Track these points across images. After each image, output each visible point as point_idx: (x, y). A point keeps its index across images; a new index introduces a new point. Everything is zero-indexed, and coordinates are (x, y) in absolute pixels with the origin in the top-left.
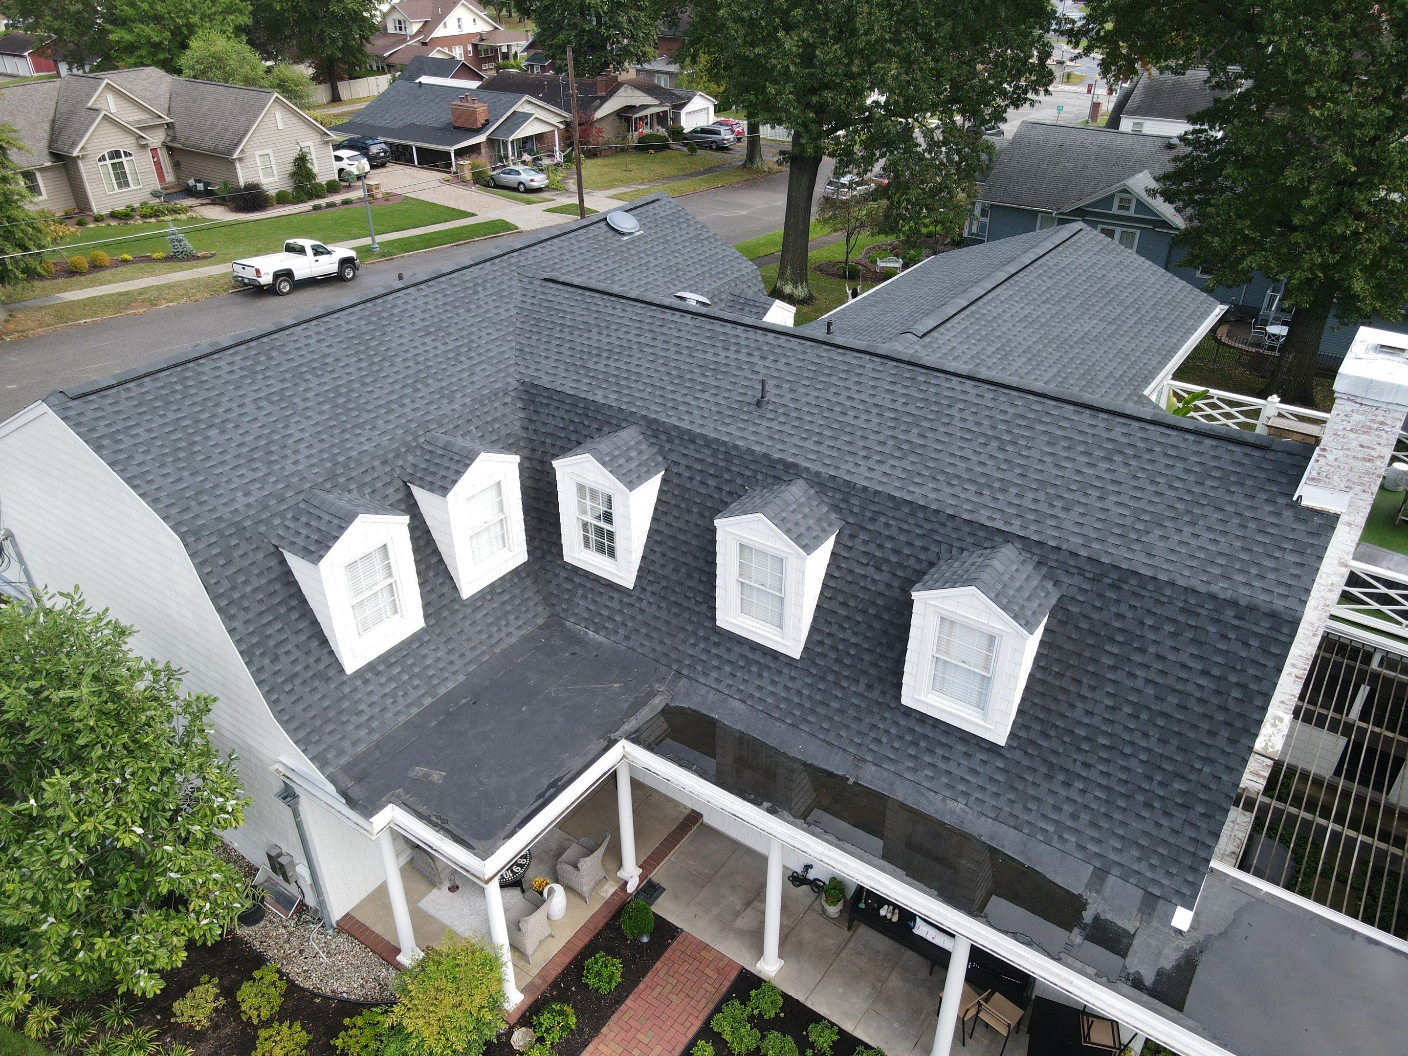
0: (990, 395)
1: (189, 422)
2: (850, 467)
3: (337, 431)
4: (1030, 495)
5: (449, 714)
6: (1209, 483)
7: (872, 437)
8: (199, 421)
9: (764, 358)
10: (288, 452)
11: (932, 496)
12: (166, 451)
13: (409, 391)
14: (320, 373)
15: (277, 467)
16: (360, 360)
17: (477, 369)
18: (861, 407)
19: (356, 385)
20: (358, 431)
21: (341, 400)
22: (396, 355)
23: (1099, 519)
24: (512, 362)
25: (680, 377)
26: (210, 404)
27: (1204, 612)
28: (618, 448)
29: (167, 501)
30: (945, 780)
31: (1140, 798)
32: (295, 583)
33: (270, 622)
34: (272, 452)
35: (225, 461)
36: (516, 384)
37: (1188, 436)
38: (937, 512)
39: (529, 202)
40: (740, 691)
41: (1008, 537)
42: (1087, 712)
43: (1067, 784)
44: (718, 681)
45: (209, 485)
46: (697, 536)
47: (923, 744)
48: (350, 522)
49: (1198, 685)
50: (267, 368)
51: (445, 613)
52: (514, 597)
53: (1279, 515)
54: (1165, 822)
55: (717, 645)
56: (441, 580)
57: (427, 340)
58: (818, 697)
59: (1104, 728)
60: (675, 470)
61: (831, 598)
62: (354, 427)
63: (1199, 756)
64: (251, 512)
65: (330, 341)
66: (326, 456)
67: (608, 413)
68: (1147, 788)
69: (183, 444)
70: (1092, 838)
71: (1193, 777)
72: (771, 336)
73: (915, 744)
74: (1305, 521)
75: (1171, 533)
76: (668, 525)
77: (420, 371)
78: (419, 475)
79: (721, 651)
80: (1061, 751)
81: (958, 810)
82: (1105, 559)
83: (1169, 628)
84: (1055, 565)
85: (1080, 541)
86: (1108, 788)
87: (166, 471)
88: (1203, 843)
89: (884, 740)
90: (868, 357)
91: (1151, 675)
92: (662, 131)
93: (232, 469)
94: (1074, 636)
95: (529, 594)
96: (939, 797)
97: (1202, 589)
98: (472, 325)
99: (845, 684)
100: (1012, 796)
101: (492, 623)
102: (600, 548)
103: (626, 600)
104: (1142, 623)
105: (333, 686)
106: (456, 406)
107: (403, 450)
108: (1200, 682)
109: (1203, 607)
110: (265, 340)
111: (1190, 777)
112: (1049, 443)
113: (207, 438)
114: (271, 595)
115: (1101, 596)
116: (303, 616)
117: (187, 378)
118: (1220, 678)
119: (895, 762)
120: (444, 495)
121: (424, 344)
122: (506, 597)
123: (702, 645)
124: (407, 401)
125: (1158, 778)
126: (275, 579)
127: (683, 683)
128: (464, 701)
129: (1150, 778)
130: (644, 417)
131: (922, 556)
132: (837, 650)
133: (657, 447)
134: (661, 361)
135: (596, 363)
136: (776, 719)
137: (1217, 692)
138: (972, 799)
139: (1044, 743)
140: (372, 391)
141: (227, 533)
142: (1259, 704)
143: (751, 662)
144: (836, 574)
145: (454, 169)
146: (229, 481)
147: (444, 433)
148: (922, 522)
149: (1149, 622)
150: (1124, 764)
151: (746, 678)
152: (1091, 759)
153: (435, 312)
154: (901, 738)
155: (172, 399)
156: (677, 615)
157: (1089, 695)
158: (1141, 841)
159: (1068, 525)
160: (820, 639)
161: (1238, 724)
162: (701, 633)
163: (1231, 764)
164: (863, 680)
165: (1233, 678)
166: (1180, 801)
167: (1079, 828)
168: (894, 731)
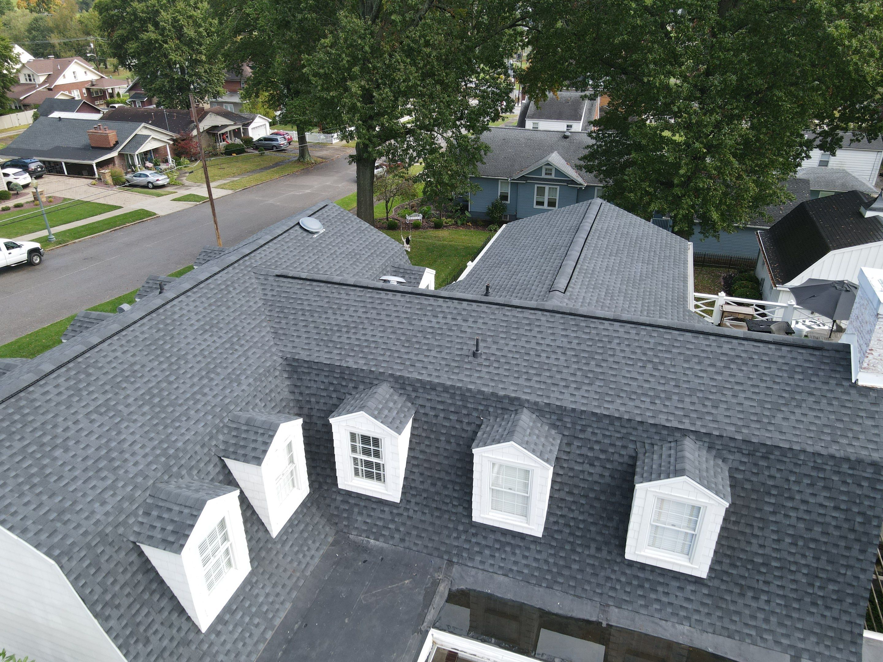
0: (633, 332)
1: (34, 448)
2: (557, 395)
3: (161, 428)
4: (687, 400)
5: (289, 642)
6: (797, 377)
7: (565, 371)
8: (43, 445)
9: (466, 321)
10: (127, 456)
11: (622, 409)
12: (21, 480)
13: (205, 381)
14: (133, 380)
15: (121, 472)
16: (161, 363)
17: (250, 353)
18: (549, 350)
19: (164, 385)
20: (177, 424)
21: (156, 400)
22: (187, 354)
23: (739, 411)
24: (272, 343)
25: (408, 341)
26: (49, 427)
27: (828, 468)
28: (380, 402)
29: (34, 529)
30: (669, 610)
31: (808, 599)
32: (153, 569)
33: (138, 611)
34: (113, 459)
35: (76, 477)
36: (280, 361)
37: (770, 346)
38: (629, 420)
39: (159, 195)
40: (500, 567)
41: (685, 433)
42: (761, 546)
43: (756, 598)
44: (482, 562)
45: (68, 504)
46: (447, 457)
47: (647, 585)
48: (200, 509)
49: (834, 517)
50: (88, 384)
51: (263, 554)
52: (307, 525)
53: (849, 394)
54: (827, 613)
55: (474, 535)
56: (256, 528)
57: (206, 336)
58: (562, 563)
59: (774, 555)
60: (422, 411)
61: (559, 490)
62: (173, 421)
63: (842, 565)
64: (111, 519)
65: (133, 351)
66: (158, 452)
67: (362, 375)
68: (811, 591)
69: (34, 470)
70: (783, 635)
71: (841, 579)
72: (465, 303)
73: (641, 586)
74: (866, 396)
75: (788, 415)
76: (422, 452)
77: (209, 363)
78: (231, 449)
79: (480, 539)
80: (747, 575)
81: (686, 631)
82: (754, 440)
83: (807, 481)
84: (720, 447)
85: (733, 429)
86: (784, 597)
87: (26, 500)
88: (855, 623)
89: (618, 587)
90: (540, 313)
91: (801, 515)
92: (238, 141)
93: (84, 482)
94: (742, 495)
95: (317, 519)
96: (669, 624)
97: (824, 452)
98: (234, 319)
99: (579, 550)
100: (719, 613)
101: (298, 551)
102: (369, 475)
103: (395, 511)
104: (788, 480)
105: (193, 647)
106: (244, 387)
107: (214, 431)
108: (834, 514)
109: (827, 464)
110: (80, 360)
111: (839, 580)
112: (686, 361)
113: (55, 459)
114: (136, 586)
115: (756, 465)
116: (162, 596)
117: (22, 407)
118: (847, 510)
119: (631, 602)
120: (259, 464)
121: (205, 340)
122: (302, 527)
123: (463, 537)
124: (206, 390)
125: (817, 584)
126: (137, 570)
127: (456, 569)
128: (296, 626)
129: (812, 585)
130: (392, 375)
131: (623, 452)
132: (570, 526)
133: (406, 396)
134: (390, 330)
135: (339, 337)
136: (534, 585)
137: (846, 519)
138: (693, 620)
139: (734, 572)
140: (178, 387)
141: (93, 544)
142: (875, 524)
143: (504, 545)
144: (561, 472)
145: (97, 176)
146: (84, 495)
147: (240, 410)
148: (619, 429)
149: (793, 478)
150: (793, 578)
151: (503, 556)
152: (769, 578)
153: (205, 313)
154: (630, 584)
155: (14, 429)
156: (439, 517)
157: (760, 533)
158: (815, 630)
159: (720, 418)
160: (555, 520)
161: (864, 539)
162: (461, 528)
163: (864, 566)
164: (593, 546)
165: (855, 509)
166: (835, 597)
167: (772, 628)
168: (623, 579)
